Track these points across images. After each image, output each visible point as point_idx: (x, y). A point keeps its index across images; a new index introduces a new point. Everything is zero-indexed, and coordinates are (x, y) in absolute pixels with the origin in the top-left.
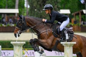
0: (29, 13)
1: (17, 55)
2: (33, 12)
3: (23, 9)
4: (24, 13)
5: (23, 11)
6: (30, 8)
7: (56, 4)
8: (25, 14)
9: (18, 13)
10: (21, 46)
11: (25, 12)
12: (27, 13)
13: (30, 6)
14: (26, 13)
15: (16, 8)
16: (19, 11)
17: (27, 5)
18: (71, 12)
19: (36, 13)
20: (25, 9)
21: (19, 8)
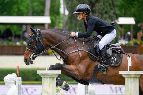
0: (67, 24)
2: (74, 21)
3: (58, 17)
4: (60, 22)
5: (58, 21)
6: (69, 14)
7: (111, 9)
8: (61, 25)
9: (49, 24)
11: (62, 21)
12: (65, 24)
13: (70, 12)
14: (63, 23)
15: (47, 16)
16: (51, 19)
17: (64, 11)
18: (137, 22)
19: (79, 23)
20: (61, 16)
21: (51, 15)
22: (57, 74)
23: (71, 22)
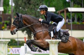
0: (13, 11)
1: (3, 53)
2: (18, 10)
3: (8, 7)
4: (9, 11)
5: (8, 9)
6: (15, 6)
7: (41, 2)
8: (10, 12)
9: (2, 12)
10: (6, 44)
11: (10, 10)
12: (12, 11)
13: (15, 4)
16: (4, 9)
17: (12, 4)
18: (56, 10)
20: (10, 7)
21: (3, 6)
22: (8, 42)
23: (16, 10)
